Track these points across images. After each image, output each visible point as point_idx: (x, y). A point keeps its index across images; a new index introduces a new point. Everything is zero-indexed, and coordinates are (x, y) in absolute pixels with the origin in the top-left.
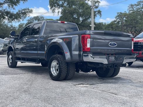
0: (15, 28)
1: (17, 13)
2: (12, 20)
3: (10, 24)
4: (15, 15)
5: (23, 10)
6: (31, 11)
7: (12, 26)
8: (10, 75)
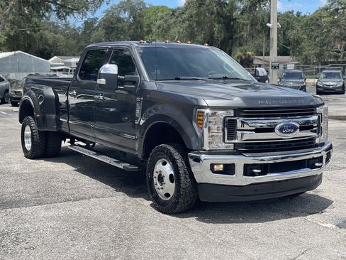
2: (67, 14)
8: (59, 205)
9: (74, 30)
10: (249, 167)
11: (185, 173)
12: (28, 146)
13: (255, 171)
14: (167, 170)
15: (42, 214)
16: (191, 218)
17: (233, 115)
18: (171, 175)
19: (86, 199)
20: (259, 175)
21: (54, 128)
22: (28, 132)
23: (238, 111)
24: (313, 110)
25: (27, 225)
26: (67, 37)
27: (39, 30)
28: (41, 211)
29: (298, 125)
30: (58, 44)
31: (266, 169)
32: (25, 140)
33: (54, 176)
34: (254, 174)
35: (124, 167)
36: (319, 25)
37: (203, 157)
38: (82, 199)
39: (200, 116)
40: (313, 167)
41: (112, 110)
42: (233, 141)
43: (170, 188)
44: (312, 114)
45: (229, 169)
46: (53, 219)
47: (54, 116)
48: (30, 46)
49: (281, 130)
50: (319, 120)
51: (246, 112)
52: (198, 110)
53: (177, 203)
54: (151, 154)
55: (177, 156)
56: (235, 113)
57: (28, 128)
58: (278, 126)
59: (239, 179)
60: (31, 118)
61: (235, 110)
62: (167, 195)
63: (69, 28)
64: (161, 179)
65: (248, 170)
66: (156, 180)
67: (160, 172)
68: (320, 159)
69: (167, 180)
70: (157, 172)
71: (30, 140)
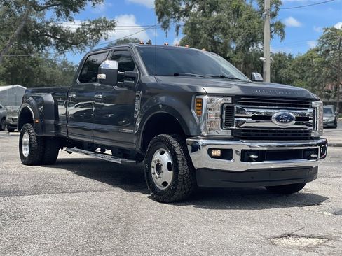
0: (73, 67)
1: (78, 30)
2: (66, 48)
3: (62, 57)
4: (73, 34)
5: (93, 23)
6: (111, 26)
7: (65, 63)
8: (57, 195)
9: (71, 67)
10: (246, 153)
11: (183, 160)
12: (26, 153)
13: (253, 156)
14: (165, 158)
15: (40, 200)
16: (188, 206)
17: (230, 102)
18: (169, 164)
19: (83, 192)
20: (257, 161)
21: (52, 133)
22: (26, 139)
23: (236, 98)
24: (308, 103)
25: (25, 207)
26: (65, 73)
27: (37, 66)
28: (40, 199)
29: (294, 116)
30: (56, 80)
31: (263, 155)
32: (23, 147)
33: (51, 176)
34: (251, 160)
35: (121, 161)
36: (310, 66)
37: (201, 142)
38: (79, 192)
39: (199, 103)
40: (309, 158)
41: (110, 115)
42: (231, 127)
43: (168, 176)
44: (308, 107)
45: (226, 154)
46: (50, 203)
47: (52, 121)
48: (28, 80)
49: (278, 118)
50: (314, 114)
51: (243, 100)
52: (197, 97)
53: (174, 190)
54: (149, 146)
55: (175, 144)
56: (232, 100)
57: (26, 135)
58: (275, 115)
59: (236, 165)
60: (29, 125)
61: (232, 97)
62: (165, 184)
63: (67, 65)
64: (159, 168)
65: (245, 156)
66: (153, 170)
67: (158, 161)
68: (316, 151)
69: (164, 168)
70: (155, 162)
71: (28, 147)
